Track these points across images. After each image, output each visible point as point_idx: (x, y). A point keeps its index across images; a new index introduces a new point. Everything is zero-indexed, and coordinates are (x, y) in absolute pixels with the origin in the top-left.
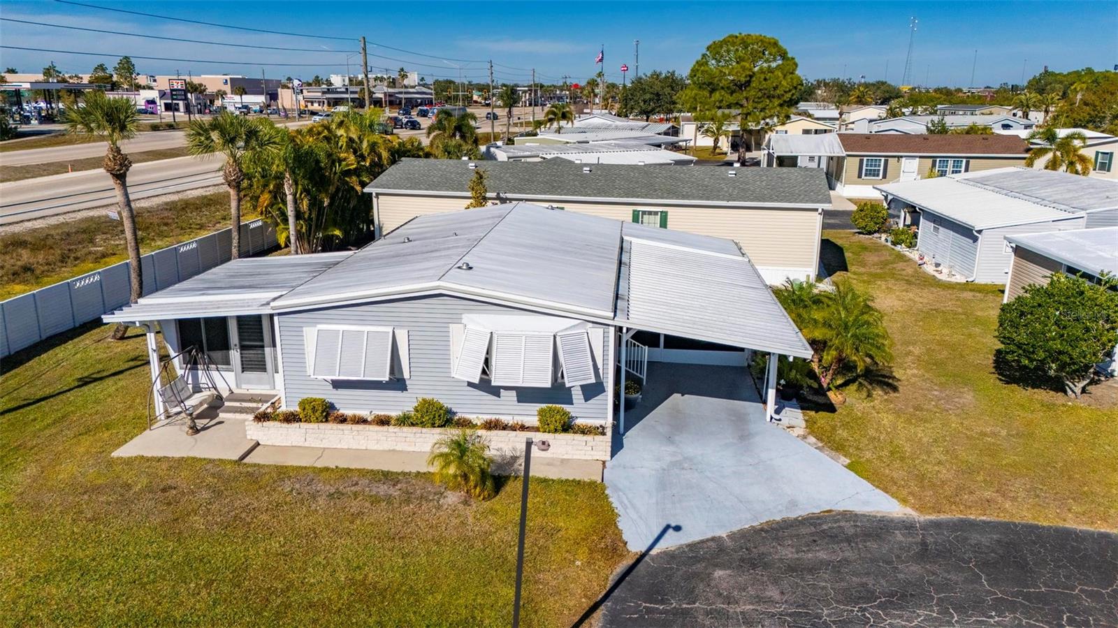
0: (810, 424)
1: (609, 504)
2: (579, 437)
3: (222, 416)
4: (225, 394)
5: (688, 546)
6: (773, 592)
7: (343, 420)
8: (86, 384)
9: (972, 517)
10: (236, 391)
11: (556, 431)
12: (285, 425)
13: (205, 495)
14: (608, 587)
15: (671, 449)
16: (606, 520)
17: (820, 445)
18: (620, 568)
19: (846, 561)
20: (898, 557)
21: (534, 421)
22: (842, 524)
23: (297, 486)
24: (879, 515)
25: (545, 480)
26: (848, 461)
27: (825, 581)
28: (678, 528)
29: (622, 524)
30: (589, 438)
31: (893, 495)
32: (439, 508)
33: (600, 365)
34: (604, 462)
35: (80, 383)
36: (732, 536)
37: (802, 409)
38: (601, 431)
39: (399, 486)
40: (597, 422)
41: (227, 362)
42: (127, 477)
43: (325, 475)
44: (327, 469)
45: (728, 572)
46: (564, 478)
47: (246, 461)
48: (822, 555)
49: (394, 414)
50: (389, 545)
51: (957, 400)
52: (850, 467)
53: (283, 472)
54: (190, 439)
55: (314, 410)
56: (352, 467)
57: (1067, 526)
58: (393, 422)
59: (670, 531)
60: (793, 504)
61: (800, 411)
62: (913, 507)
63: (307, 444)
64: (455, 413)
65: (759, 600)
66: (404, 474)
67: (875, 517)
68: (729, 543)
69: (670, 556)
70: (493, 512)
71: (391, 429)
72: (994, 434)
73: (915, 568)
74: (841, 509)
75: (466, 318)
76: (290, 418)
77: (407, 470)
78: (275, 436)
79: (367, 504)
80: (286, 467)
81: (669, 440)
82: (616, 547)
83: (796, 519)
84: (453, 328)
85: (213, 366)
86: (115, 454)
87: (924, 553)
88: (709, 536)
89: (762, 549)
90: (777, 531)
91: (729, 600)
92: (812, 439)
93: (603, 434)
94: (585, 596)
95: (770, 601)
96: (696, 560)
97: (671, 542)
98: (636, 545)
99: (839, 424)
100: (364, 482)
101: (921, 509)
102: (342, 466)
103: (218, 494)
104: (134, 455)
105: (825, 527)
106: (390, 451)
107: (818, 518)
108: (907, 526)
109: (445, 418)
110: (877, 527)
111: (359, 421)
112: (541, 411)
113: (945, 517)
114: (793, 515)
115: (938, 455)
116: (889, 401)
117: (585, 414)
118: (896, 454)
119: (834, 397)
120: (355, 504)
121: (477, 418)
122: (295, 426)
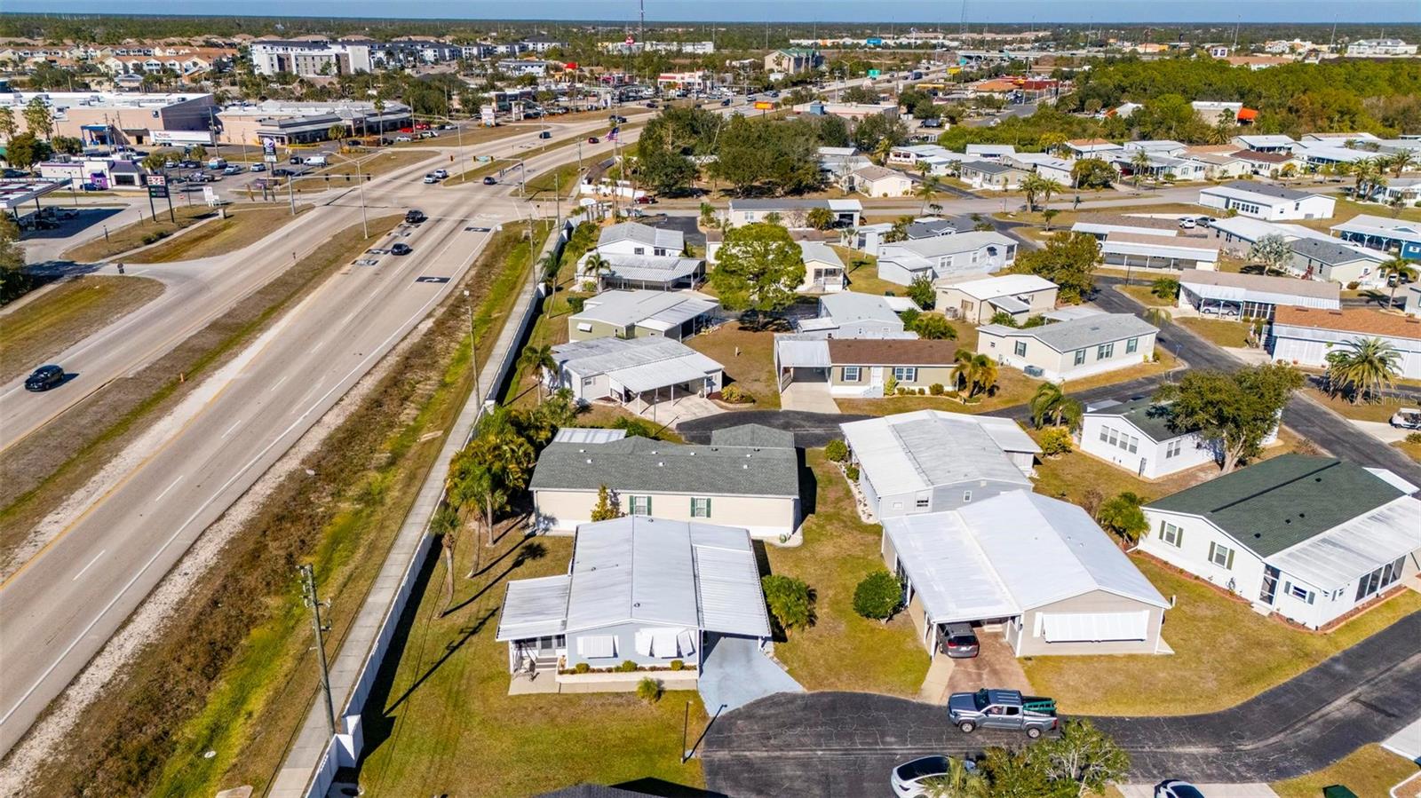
0: (776, 649)
1: (701, 698)
2: (687, 671)
3: (537, 670)
4: (535, 660)
5: (730, 712)
6: (756, 727)
7: (593, 671)
8: (452, 652)
9: (825, 690)
10: (540, 657)
11: (678, 670)
12: (572, 675)
13: (556, 708)
14: (705, 730)
15: (721, 670)
16: (700, 705)
17: (778, 661)
18: (707, 724)
19: (779, 713)
20: (797, 709)
21: (669, 665)
22: (782, 698)
23: (587, 702)
24: (795, 693)
25: (676, 691)
26: (788, 668)
27: (772, 721)
28: (726, 706)
29: (707, 706)
30: (690, 671)
31: (801, 683)
32: (642, 706)
33: (694, 643)
34: (697, 680)
35: (449, 651)
36: (744, 707)
37: (774, 642)
38: (694, 668)
39: (624, 698)
40: (693, 664)
41: (535, 646)
42: (522, 704)
43: (595, 696)
44: (594, 694)
45: (742, 721)
46: (683, 689)
47: (561, 692)
48: (773, 712)
49: (613, 666)
50: (630, 722)
51: (838, 628)
52: (788, 672)
53: (579, 696)
54: (530, 683)
55: (583, 668)
56: (603, 691)
57: (856, 691)
58: (614, 670)
59: (724, 707)
60: (765, 691)
61: (772, 643)
63: (581, 682)
64: (638, 665)
65: (751, 730)
66: (625, 693)
68: (743, 710)
69: (723, 717)
70: (660, 706)
71: (614, 673)
72: (845, 649)
73: (801, 713)
74: (783, 691)
75: (641, 630)
76: (573, 672)
77: (625, 691)
78: (567, 679)
79: (616, 707)
80: (578, 693)
81: (721, 666)
82: (705, 717)
85: (528, 648)
86: (509, 694)
87: (806, 708)
88: (736, 707)
89: (753, 711)
90: (758, 704)
91: (742, 731)
92: (775, 659)
93: (696, 669)
94: (698, 734)
95: (754, 730)
96: (732, 717)
97: (724, 712)
98: (712, 714)
99: (787, 649)
100: (611, 698)
101: (808, 689)
102: (600, 691)
103: (561, 708)
104: (517, 694)
105: (775, 700)
106: (614, 682)
107: (773, 696)
108: (803, 697)
109: (634, 668)
110: (792, 698)
111: (600, 671)
112: (673, 663)
113: (816, 691)
114: (765, 696)
115: (821, 662)
116: (810, 632)
117: (688, 662)
118: (806, 662)
119: (788, 633)
120: (612, 708)
121: (647, 666)
122: (575, 676)
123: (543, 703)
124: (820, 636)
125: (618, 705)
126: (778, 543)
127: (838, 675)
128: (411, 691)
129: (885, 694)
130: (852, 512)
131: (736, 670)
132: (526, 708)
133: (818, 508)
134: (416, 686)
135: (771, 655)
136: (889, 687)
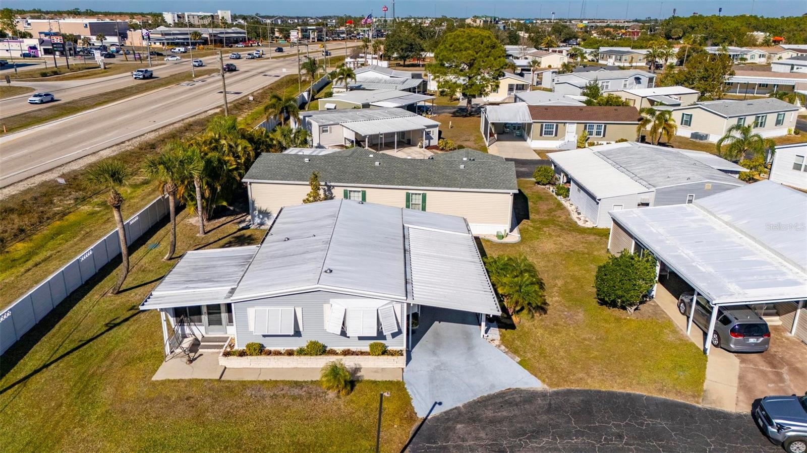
0: (503, 336)
1: (407, 393)
2: (390, 357)
3: (201, 351)
4: (200, 338)
5: (445, 412)
6: (482, 434)
7: (269, 353)
8: (111, 328)
9: (573, 388)
10: (206, 336)
11: (379, 355)
12: (240, 358)
13: (208, 400)
14: (410, 437)
15: (435, 358)
16: (406, 400)
17: (507, 350)
18: (415, 427)
19: (515, 416)
20: (538, 412)
21: (367, 349)
22: (515, 396)
23: (253, 392)
24: (531, 390)
25: (374, 382)
26: (519, 359)
27: (505, 428)
28: (440, 404)
29: (414, 403)
30: (395, 358)
31: (539, 378)
32: (326, 400)
33: (400, 321)
34: (403, 369)
35: (107, 328)
36: (465, 406)
37: (499, 327)
38: (400, 353)
39: (304, 389)
40: (398, 348)
41: (200, 321)
42: (166, 392)
43: (266, 385)
44: (265, 382)
45: (463, 425)
46: (384, 380)
47: (223, 378)
48: (505, 414)
49: (295, 348)
50: (306, 422)
51: (575, 317)
52: (520, 363)
53: (244, 384)
54: (188, 367)
55: (255, 350)
56: (278, 379)
57: (614, 390)
58: (295, 353)
59: (437, 405)
60: (493, 386)
61: (497, 329)
62: (548, 385)
63: (251, 367)
64: (326, 347)
65: (477, 438)
66: (305, 382)
67: (530, 391)
68: (463, 410)
69: (437, 419)
70: (352, 401)
71: (295, 357)
72: (590, 339)
73: (545, 417)
74: (515, 387)
75: (332, 301)
76: (242, 354)
77: (306, 380)
78: (234, 363)
79: (291, 401)
80: (245, 381)
81: (434, 353)
82: (412, 416)
83: (494, 394)
84: (326, 306)
85: (192, 323)
86: (154, 379)
87: (549, 410)
88: (454, 406)
89: (478, 412)
90: (485, 402)
91: (463, 440)
92: (503, 347)
93: (402, 355)
94: (401, 443)
95: (481, 439)
96: (448, 420)
97: (438, 411)
98: (421, 414)
99: (516, 337)
100: (286, 388)
101: (550, 385)
102: (273, 379)
103: (215, 400)
104: (164, 379)
105: (507, 398)
106: (294, 368)
107: (504, 393)
108: (544, 395)
109: (322, 351)
110: (530, 397)
111: (278, 353)
112: (371, 346)
113: (560, 388)
114: (492, 392)
115: (562, 353)
116: (542, 320)
117: (392, 344)
118: (542, 353)
119: (515, 319)
120: (285, 401)
121: (339, 349)
122: (245, 358)
123: (194, 391)
124: (556, 324)
125: (294, 398)
126: (496, 239)
127: (587, 370)
128: (36, 372)
129: (655, 395)
130: (567, 218)
131: (454, 359)
132: (169, 398)
133: (531, 216)
134: (46, 366)
135: (497, 342)
136: (659, 386)
